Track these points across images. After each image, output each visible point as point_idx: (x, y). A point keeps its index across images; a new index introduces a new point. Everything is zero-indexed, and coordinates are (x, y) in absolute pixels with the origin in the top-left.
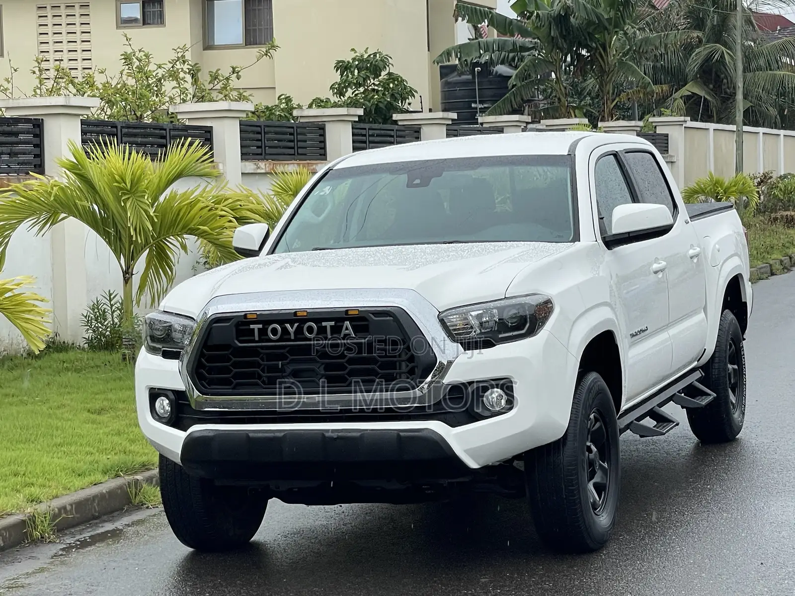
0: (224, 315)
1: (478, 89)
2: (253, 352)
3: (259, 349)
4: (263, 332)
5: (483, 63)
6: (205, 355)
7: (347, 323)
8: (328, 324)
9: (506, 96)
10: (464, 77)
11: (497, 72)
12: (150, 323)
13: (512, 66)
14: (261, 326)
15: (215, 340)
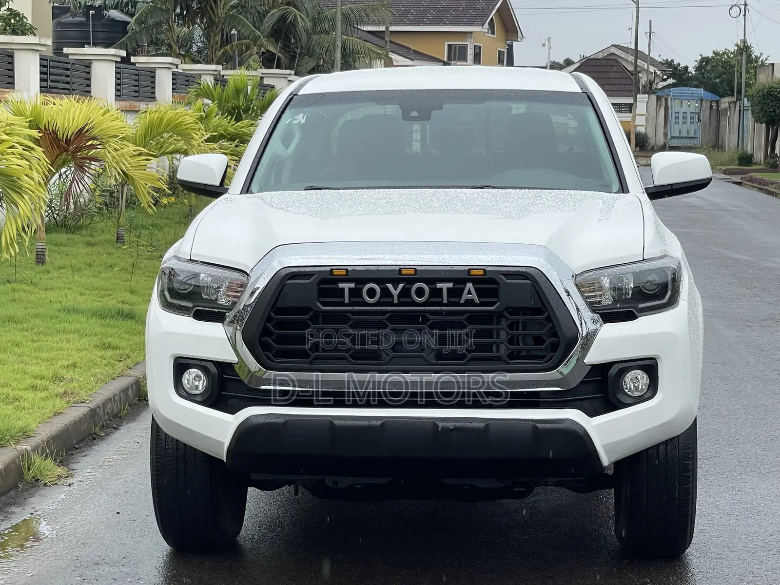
0: (302, 269)
1: (92, 31)
2: (341, 318)
3: (349, 315)
4: (355, 293)
5: (97, 6)
6: (273, 320)
7: (469, 285)
8: (445, 286)
9: (122, 40)
10: (77, 19)
11: (109, 16)
12: (170, 273)
13: (124, 11)
14: (352, 285)
15: (289, 301)
